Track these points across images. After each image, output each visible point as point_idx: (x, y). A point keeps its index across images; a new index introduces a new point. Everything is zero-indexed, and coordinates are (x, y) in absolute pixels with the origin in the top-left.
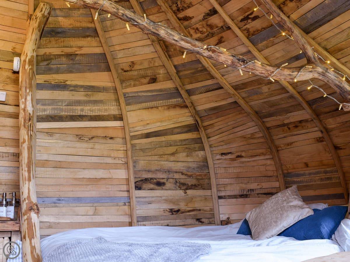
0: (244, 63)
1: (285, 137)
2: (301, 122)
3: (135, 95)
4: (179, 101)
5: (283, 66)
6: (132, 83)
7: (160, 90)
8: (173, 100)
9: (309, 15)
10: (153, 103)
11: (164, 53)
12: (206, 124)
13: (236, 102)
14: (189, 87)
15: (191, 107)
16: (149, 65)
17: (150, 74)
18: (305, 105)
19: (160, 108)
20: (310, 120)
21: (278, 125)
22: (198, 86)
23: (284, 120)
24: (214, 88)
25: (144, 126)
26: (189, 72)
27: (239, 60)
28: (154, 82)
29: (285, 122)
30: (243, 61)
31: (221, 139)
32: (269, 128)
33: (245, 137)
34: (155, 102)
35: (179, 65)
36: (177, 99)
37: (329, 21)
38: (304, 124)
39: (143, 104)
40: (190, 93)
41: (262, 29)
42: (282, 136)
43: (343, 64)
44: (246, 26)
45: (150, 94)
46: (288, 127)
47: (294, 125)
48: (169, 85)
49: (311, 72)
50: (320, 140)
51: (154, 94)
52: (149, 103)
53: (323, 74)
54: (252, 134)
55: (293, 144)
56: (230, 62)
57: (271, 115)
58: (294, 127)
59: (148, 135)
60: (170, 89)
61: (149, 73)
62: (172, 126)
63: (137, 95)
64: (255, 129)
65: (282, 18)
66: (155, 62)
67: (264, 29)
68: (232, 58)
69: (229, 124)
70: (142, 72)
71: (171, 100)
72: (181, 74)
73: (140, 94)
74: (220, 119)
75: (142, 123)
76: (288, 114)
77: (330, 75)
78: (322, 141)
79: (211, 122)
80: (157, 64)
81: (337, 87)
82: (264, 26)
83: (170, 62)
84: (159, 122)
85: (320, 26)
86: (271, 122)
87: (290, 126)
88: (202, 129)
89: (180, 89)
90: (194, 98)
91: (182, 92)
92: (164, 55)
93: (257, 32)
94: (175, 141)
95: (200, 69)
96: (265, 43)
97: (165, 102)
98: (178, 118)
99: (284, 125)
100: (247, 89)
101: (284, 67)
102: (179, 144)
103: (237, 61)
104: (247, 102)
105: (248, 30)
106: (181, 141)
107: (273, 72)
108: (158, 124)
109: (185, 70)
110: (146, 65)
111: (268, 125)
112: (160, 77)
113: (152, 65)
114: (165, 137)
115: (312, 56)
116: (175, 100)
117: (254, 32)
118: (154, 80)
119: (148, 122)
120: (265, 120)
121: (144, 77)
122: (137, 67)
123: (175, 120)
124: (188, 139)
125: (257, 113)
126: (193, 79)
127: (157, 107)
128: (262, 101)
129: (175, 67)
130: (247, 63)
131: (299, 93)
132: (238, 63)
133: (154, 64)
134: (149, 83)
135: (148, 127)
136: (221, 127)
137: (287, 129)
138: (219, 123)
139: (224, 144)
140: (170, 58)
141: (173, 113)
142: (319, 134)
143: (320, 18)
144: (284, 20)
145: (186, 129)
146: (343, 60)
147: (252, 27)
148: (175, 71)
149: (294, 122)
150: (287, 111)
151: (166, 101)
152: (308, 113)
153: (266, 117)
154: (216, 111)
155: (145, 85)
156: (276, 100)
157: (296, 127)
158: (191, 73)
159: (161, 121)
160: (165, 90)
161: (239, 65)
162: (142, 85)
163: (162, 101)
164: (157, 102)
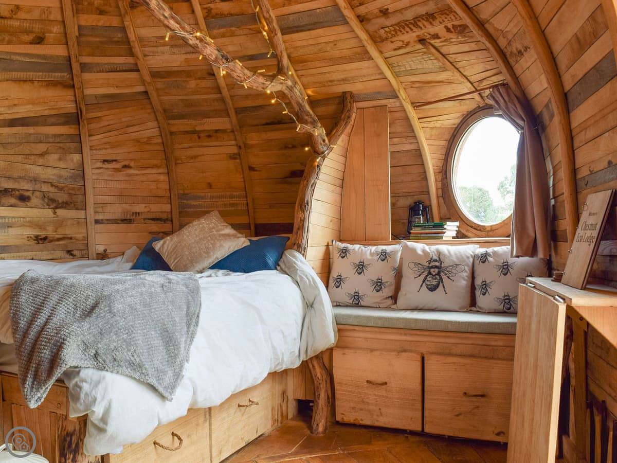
0: (227, 60)
1: (190, 147)
2: (217, 131)
3: (5, 57)
4: (64, 76)
5: (259, 71)
6: (7, 38)
7: (44, 57)
8: (57, 74)
9: (291, 18)
10: (28, 73)
11: (72, 5)
12: (91, 115)
13: (146, 93)
14: (86, 59)
15: (78, 89)
16: (41, 15)
17: (37, 30)
18: (232, 113)
19: (36, 83)
20: (228, 131)
21: (186, 131)
22: (100, 62)
23: (196, 126)
24: (124, 69)
25: (9, 107)
26: (98, 39)
27: (223, 56)
28: (38, 43)
29: (197, 129)
30: (227, 59)
31: (107, 140)
32: (173, 132)
33: (139, 141)
34: (32, 73)
35: (86, 27)
36: (62, 74)
37: (309, 30)
38: (219, 134)
39: (14, 73)
40: (84, 68)
41: (227, 14)
42: (186, 145)
43: (298, 76)
44: (209, 5)
45: (28, 60)
46: (198, 135)
47: (207, 134)
48: (59, 51)
49: (282, 83)
50: (233, 157)
51: (33, 60)
52: (22, 73)
53: (291, 89)
54: (149, 138)
55: (199, 157)
56: (214, 57)
57: (182, 117)
58: (206, 136)
59: (13, 123)
60: (57, 56)
61: (37, 27)
62: (47, 113)
63: (8, 57)
64: (154, 132)
65: (270, 16)
66: (50, 13)
67: (232, 15)
68: (217, 52)
69: (124, 120)
70: (26, 25)
71: (54, 74)
72: (83, 39)
73: (13, 57)
74: (113, 111)
75: (6, 103)
76: (206, 119)
77: (297, 91)
78: (235, 159)
79: (99, 114)
80: (52, 17)
81: (298, 105)
82: (232, 12)
83: (75, 19)
84: (29, 104)
85: (298, 32)
86: (180, 125)
87: (202, 135)
88: (85, 122)
89: (73, 60)
90: (87, 76)
91: (76, 66)
92: (71, 8)
93: (221, 15)
94: (47, 136)
95: (115, 39)
96: (223, 30)
97: (45, 76)
98: (57, 102)
99: (194, 132)
100: (168, 80)
101: (261, 74)
102: (51, 140)
103: (221, 57)
104: (159, 96)
105: (209, 10)
106: (55, 136)
107: (249, 78)
108: (30, 107)
109: (92, 36)
110: (36, 15)
111: (174, 129)
112: (50, 37)
113: (44, 17)
114: (35, 127)
115: (286, 66)
116: (60, 74)
117: (217, 14)
118: (39, 40)
119: (16, 102)
120: (171, 122)
121: (27, 32)
122: (22, 15)
123: (52, 104)
124: (63, 135)
125: (165, 111)
126: (98, 50)
127: (32, 82)
128: (180, 97)
129: (79, 26)
130: (229, 62)
131: (231, 96)
132: (222, 60)
133: (47, 17)
134: (31, 43)
135: (15, 110)
136: (111, 122)
137: (197, 138)
138: (109, 117)
139: (109, 147)
140: (77, 13)
141: (50, 93)
142: (235, 150)
143: (302, 24)
144: (272, 19)
145: (62, 120)
146: (300, 73)
147: (217, 9)
148: (77, 34)
149: (208, 131)
150: (205, 115)
151: (47, 74)
152: (231, 122)
153: (174, 118)
154: (113, 101)
155: (25, 46)
156: (198, 99)
157: (209, 136)
158: (100, 42)
159: (33, 103)
160: (51, 57)
161: (221, 63)
162: (20, 44)
163: (41, 74)
164: (35, 74)
